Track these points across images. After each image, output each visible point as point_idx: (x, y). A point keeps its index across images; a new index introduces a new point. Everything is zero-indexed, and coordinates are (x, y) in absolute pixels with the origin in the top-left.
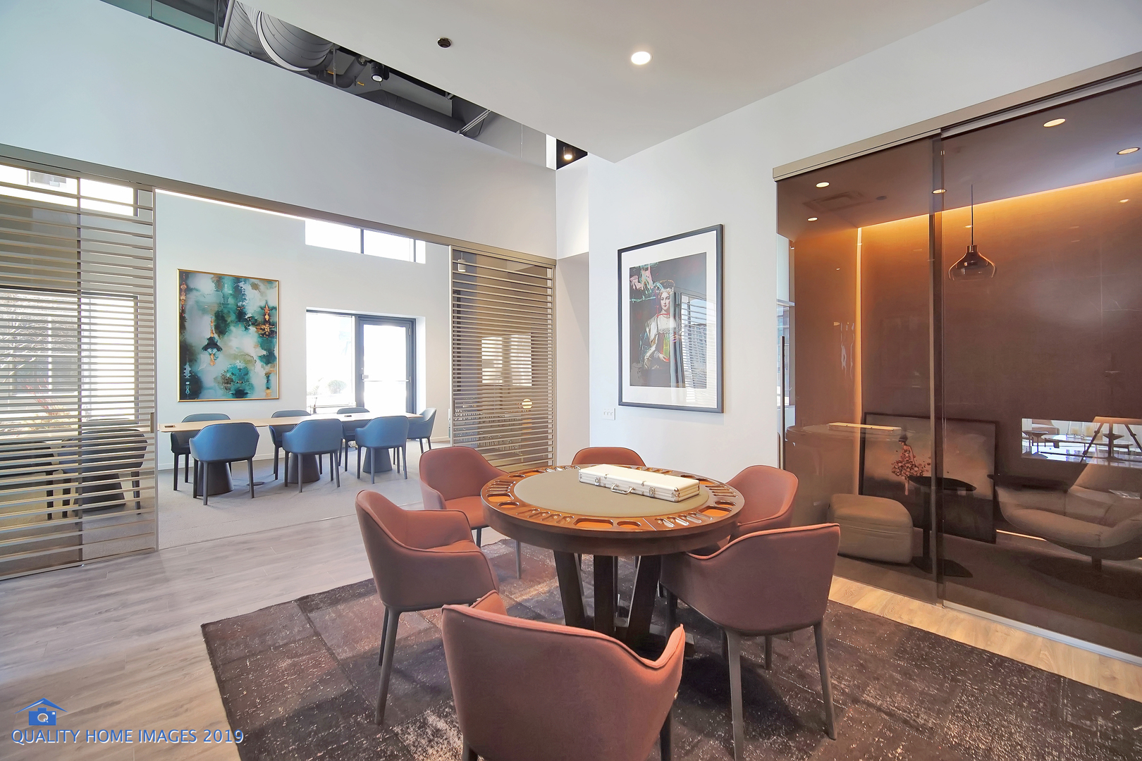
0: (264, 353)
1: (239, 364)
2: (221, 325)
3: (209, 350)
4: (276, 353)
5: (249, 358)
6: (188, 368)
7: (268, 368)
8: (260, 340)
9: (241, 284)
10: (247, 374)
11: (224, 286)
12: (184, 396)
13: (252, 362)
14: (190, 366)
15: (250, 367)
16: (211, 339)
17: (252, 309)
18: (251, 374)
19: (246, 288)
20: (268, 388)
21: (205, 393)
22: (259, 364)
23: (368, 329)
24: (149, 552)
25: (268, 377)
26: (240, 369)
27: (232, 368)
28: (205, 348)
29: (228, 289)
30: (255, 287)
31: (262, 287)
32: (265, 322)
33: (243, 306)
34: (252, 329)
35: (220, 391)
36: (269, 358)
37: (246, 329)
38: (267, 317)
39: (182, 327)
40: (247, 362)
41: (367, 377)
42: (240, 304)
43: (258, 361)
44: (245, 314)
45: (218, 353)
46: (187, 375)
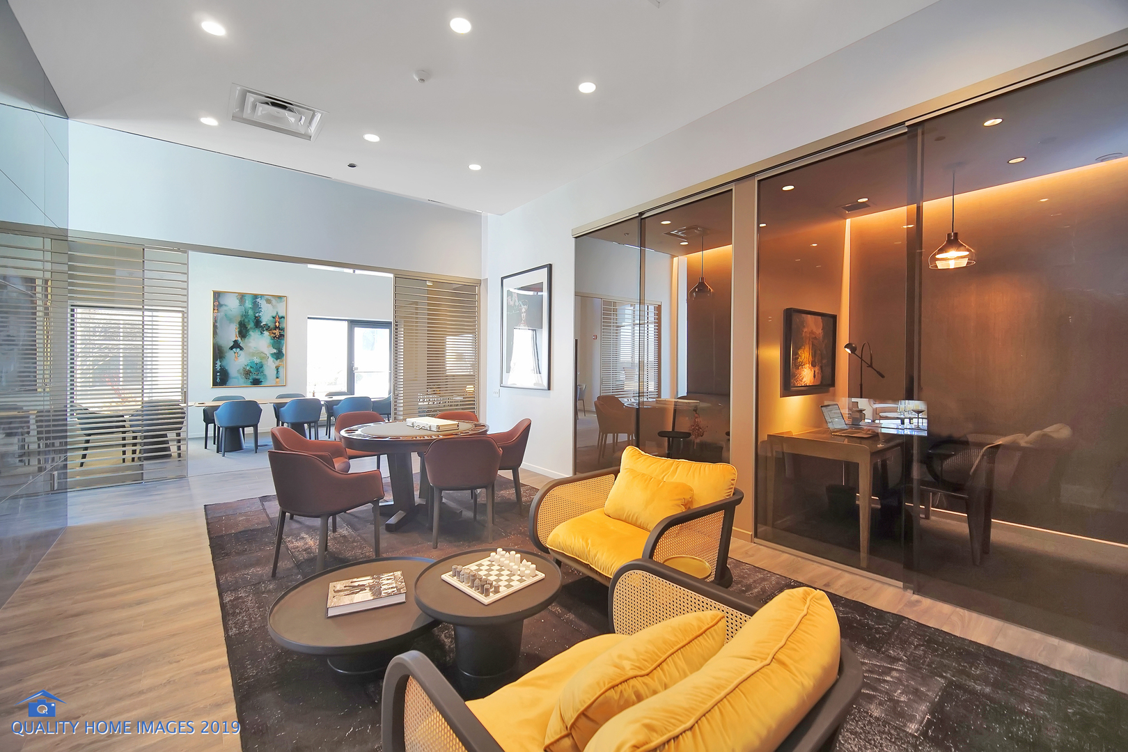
0: (275, 351)
1: (256, 360)
2: (243, 331)
3: (234, 349)
4: (284, 351)
5: (264, 355)
6: (218, 362)
7: (278, 362)
8: (272, 341)
9: (258, 300)
10: (262, 367)
11: (245, 302)
12: (215, 384)
13: (266, 358)
14: (220, 362)
15: (264, 362)
16: (236, 342)
17: (266, 319)
18: (265, 367)
19: (262, 302)
20: (277, 378)
21: (231, 381)
22: (271, 360)
23: (358, 331)
24: (182, 477)
25: (277, 369)
26: (257, 364)
27: (251, 363)
28: (231, 348)
29: (248, 304)
30: (268, 301)
31: (274, 301)
32: (276, 328)
33: (259, 316)
34: (266, 333)
35: (242, 380)
36: (279, 355)
37: (262, 333)
38: (277, 324)
39: (215, 333)
40: (262, 358)
41: (357, 369)
42: (257, 315)
43: (270, 357)
44: (261, 322)
45: (241, 352)
46: (218, 368)
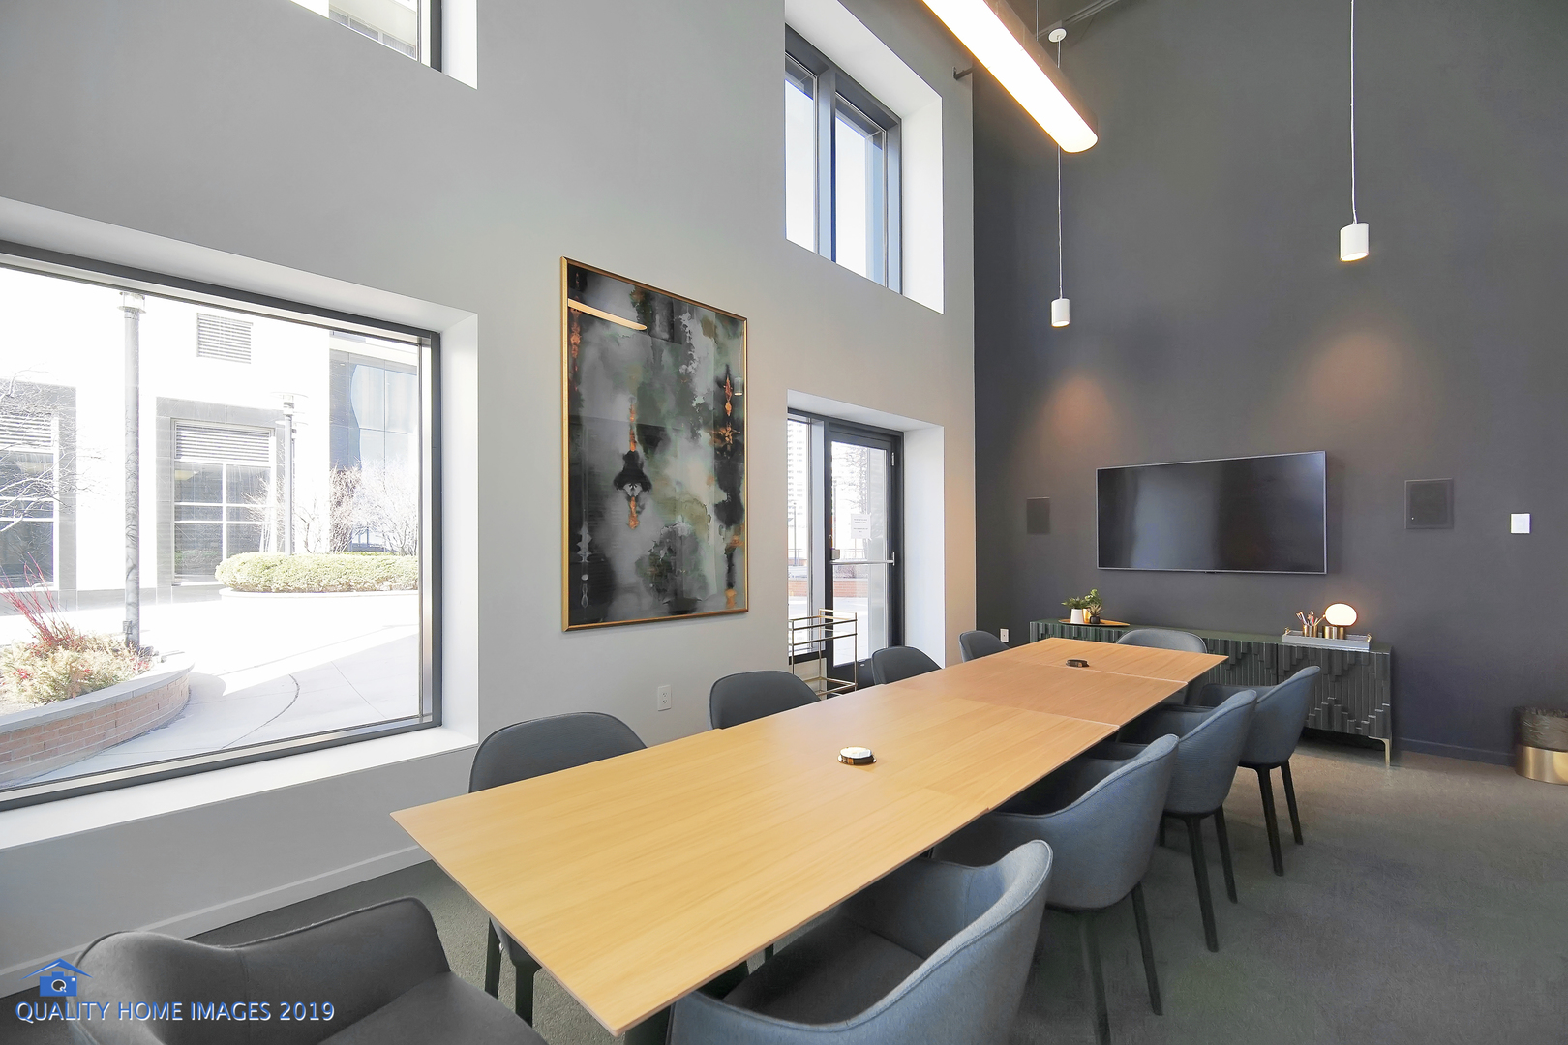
0: (724, 496)
1: (682, 526)
3: (628, 487)
4: (744, 499)
5: (698, 510)
6: (585, 533)
7: (730, 535)
8: (717, 464)
9: (683, 318)
10: (693, 551)
12: (575, 614)
13: (703, 518)
14: (591, 531)
15: (700, 532)
16: (631, 457)
17: (702, 383)
18: (700, 550)
19: (693, 329)
20: (730, 585)
21: (624, 603)
22: (714, 524)
25: (730, 557)
26: (682, 539)
27: (668, 535)
28: (620, 482)
29: (661, 327)
30: (708, 329)
31: (721, 331)
32: (725, 419)
33: (688, 374)
34: (703, 435)
35: (648, 596)
36: (732, 513)
37: (693, 434)
38: (728, 406)
39: (574, 421)
40: (695, 519)
42: (682, 369)
43: (713, 518)
44: (692, 396)
45: (644, 495)
46: (584, 553)
